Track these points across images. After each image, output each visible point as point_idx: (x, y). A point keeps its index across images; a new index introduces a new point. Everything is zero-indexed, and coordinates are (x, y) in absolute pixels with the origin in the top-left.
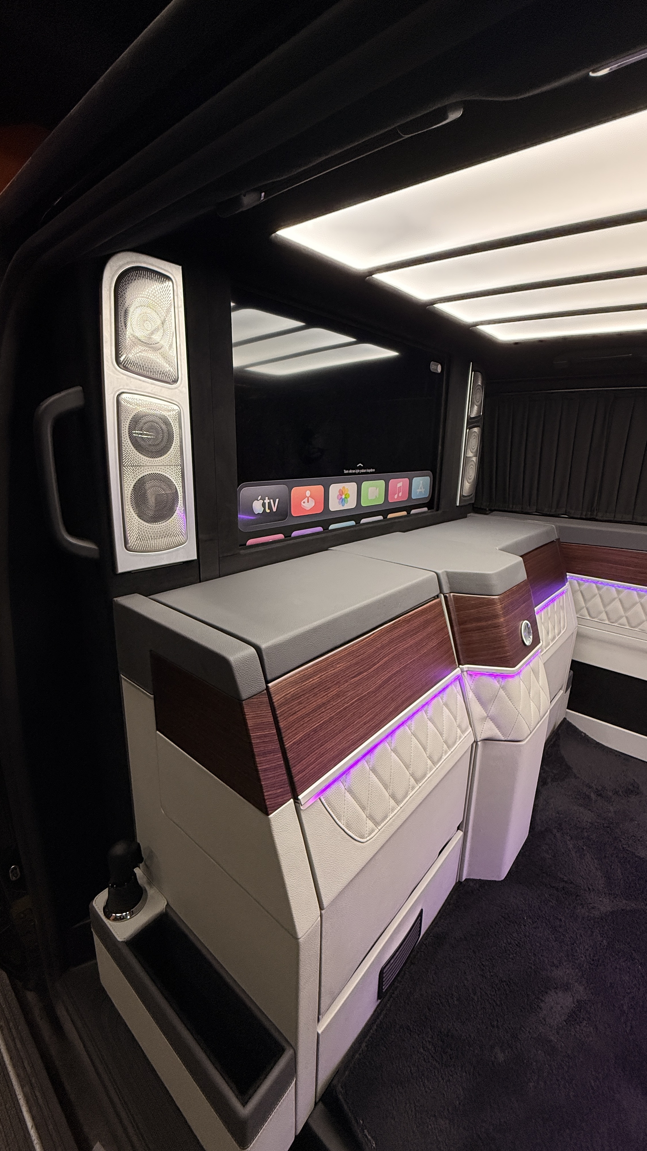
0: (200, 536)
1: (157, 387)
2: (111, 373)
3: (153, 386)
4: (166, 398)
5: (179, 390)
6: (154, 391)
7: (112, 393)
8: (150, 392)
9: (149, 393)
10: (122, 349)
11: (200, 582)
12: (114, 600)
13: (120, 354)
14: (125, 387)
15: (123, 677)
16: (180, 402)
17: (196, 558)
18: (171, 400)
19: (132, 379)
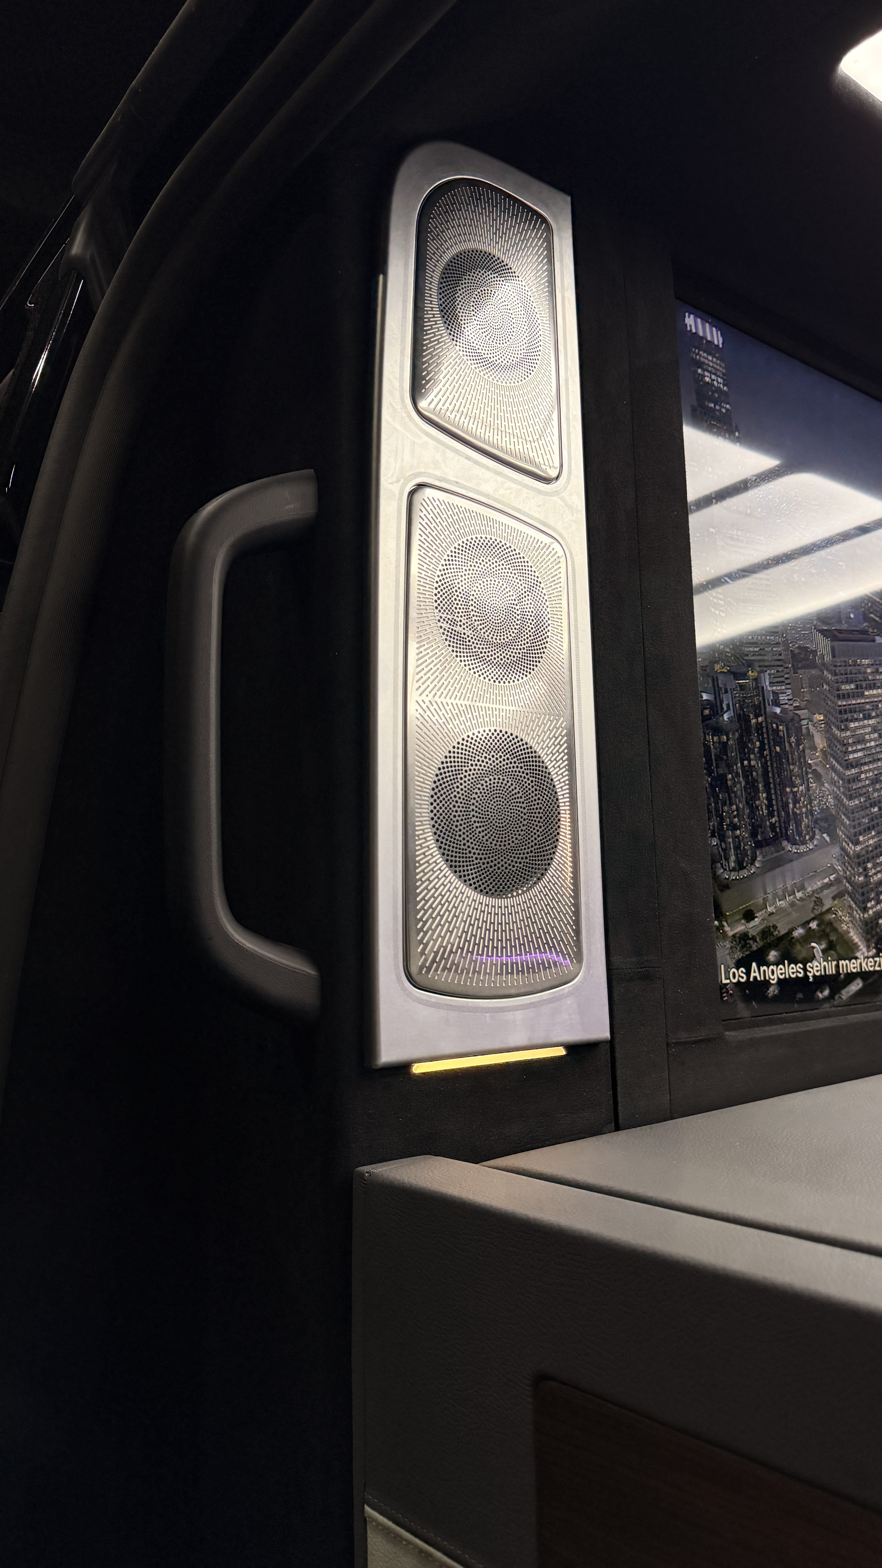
0: (614, 959)
1: (509, 484)
2: (398, 427)
3: (500, 479)
4: (532, 518)
5: (562, 499)
6: (502, 492)
7: (398, 481)
8: (492, 493)
9: (487, 496)
10: (429, 365)
11: (617, 1128)
12: (361, 1175)
13: (424, 378)
14: (431, 471)
15: (376, 1514)
16: (565, 534)
17: (606, 1034)
18: (544, 524)
19: (448, 451)
